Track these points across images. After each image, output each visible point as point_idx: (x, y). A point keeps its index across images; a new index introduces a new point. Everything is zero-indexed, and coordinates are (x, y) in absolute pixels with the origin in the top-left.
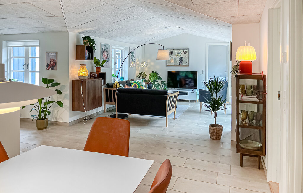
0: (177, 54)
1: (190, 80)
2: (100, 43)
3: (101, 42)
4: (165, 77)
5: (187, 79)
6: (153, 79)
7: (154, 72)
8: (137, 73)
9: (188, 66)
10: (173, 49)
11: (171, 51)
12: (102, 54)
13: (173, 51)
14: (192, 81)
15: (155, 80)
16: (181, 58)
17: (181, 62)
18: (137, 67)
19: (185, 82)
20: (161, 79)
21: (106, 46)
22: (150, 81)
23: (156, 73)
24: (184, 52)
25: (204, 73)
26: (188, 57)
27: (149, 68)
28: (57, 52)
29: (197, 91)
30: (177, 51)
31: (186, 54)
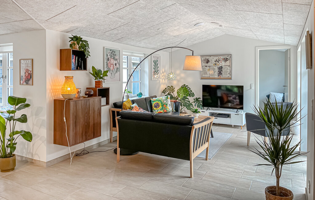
0: (215, 63)
1: (234, 96)
2: (104, 48)
3: (104, 46)
4: (198, 93)
5: (229, 95)
6: (182, 95)
7: (184, 87)
8: (163, 87)
9: (231, 79)
10: (210, 56)
11: (207, 58)
12: (107, 62)
13: (210, 59)
14: (237, 97)
15: (185, 97)
16: (220, 69)
17: (220, 73)
18: (162, 79)
19: (227, 98)
20: (193, 95)
21: (113, 51)
22: (179, 98)
23: (187, 88)
24: (224, 59)
25: (253, 88)
26: (230, 66)
27: (178, 81)
28: (33, 60)
29: (243, 113)
30: (215, 58)
31: (228, 63)
